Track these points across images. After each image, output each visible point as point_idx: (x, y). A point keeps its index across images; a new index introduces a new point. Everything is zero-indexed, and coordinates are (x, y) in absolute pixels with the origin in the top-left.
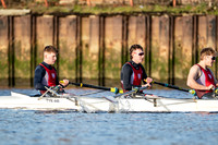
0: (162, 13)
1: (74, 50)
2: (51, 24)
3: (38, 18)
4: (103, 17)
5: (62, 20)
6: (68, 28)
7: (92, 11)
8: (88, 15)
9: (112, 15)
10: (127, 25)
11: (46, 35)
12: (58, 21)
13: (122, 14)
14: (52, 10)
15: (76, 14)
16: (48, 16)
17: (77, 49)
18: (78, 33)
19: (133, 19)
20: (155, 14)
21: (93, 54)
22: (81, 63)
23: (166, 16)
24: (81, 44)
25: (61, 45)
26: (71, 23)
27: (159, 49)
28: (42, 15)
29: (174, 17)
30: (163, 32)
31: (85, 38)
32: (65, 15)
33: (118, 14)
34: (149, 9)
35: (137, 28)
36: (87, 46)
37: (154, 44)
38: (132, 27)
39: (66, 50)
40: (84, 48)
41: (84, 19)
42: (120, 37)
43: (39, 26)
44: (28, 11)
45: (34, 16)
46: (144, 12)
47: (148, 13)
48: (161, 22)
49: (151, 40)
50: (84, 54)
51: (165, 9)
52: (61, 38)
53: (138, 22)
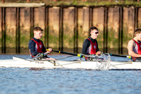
0: (130, 6)
1: (73, 30)
2: (58, 13)
3: (50, 9)
4: (92, 8)
5: (65, 10)
6: (69, 15)
7: (85, 4)
8: (82, 7)
9: (98, 7)
10: (107, 13)
11: (54, 20)
12: (63, 11)
13: (104, 6)
14: (58, 3)
15: (74, 6)
16: (56, 8)
17: (74, 29)
18: (76, 18)
19: (111, 10)
20: (126, 6)
21: (85, 32)
22: (77, 38)
23: (133, 7)
24: (77, 26)
25: (64, 26)
26: (71, 12)
27: (127, 29)
28: (52, 7)
29: (138, 8)
30: (131, 18)
31: (80, 22)
32: (67, 7)
33: (101, 6)
34: (122, 3)
35: (114, 16)
36: (81, 27)
37: (124, 26)
38: (111, 14)
39: (67, 30)
40: (79, 28)
41: (79, 9)
42: (103, 21)
43: (50, 14)
44: (43, 4)
45: (47, 8)
46: (118, 5)
47: (121, 5)
48: (129, 12)
49: (122, 23)
50: (79, 32)
51: (132, 3)
52: (64, 22)
53: (114, 12)
